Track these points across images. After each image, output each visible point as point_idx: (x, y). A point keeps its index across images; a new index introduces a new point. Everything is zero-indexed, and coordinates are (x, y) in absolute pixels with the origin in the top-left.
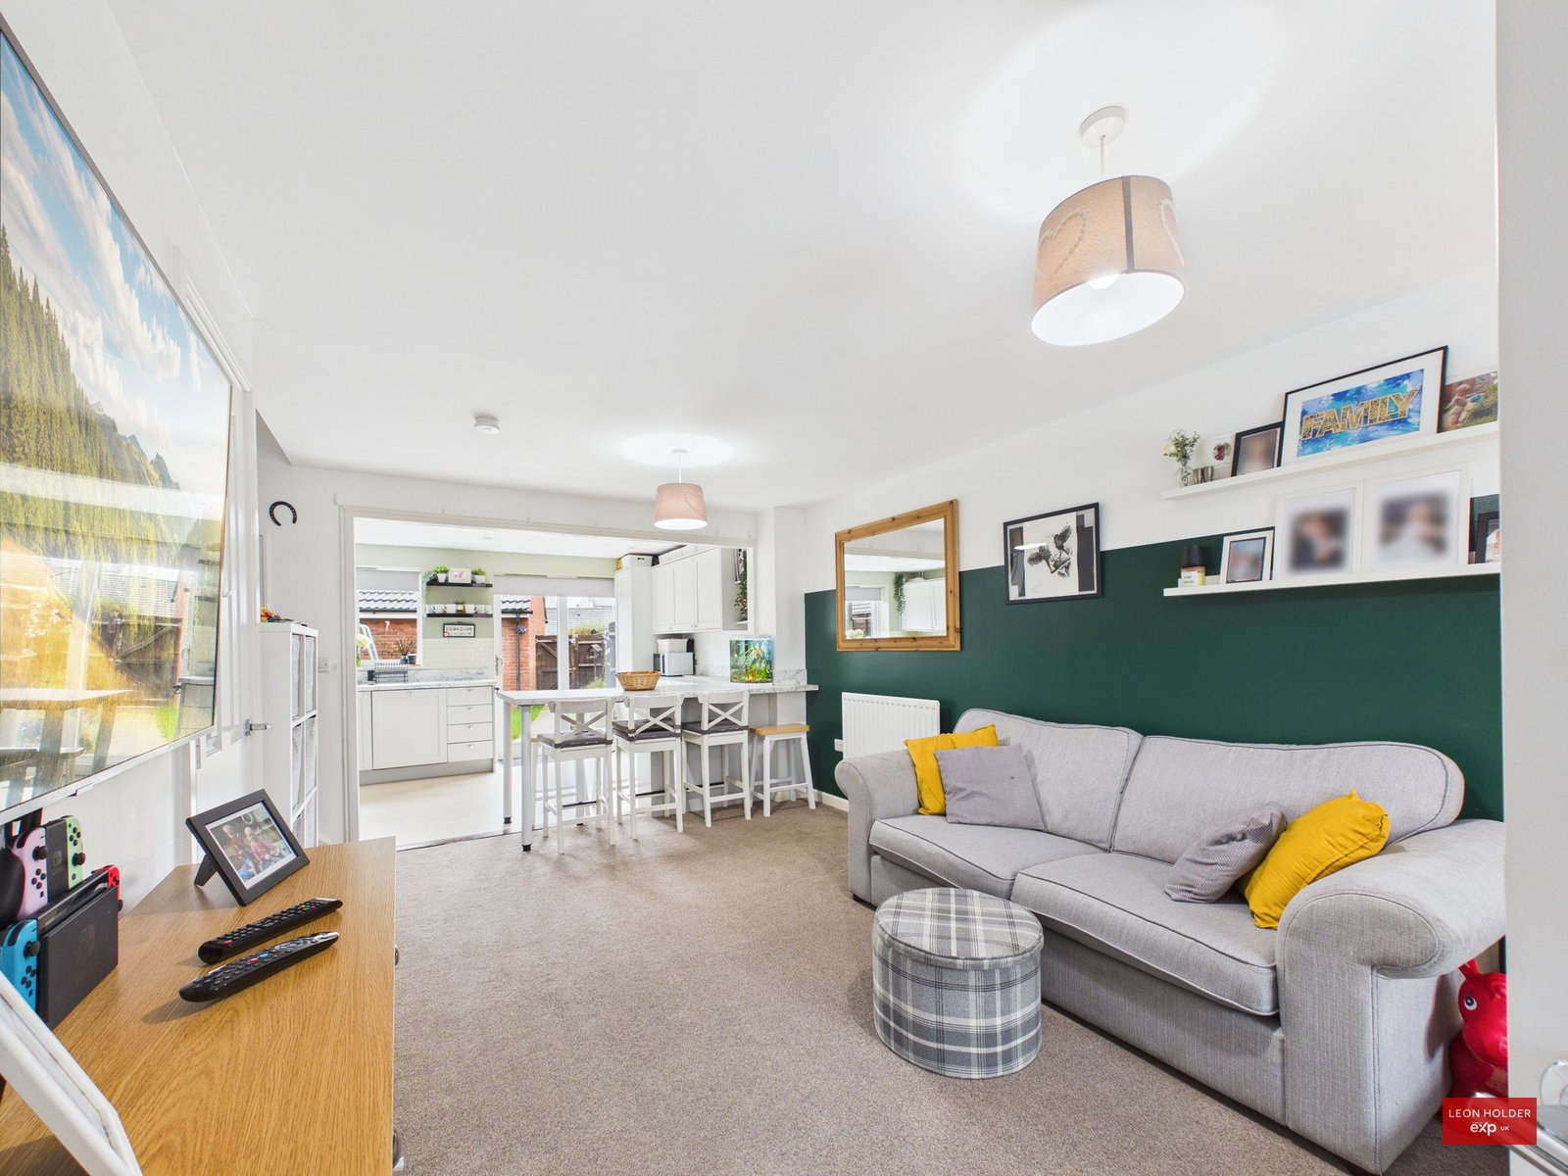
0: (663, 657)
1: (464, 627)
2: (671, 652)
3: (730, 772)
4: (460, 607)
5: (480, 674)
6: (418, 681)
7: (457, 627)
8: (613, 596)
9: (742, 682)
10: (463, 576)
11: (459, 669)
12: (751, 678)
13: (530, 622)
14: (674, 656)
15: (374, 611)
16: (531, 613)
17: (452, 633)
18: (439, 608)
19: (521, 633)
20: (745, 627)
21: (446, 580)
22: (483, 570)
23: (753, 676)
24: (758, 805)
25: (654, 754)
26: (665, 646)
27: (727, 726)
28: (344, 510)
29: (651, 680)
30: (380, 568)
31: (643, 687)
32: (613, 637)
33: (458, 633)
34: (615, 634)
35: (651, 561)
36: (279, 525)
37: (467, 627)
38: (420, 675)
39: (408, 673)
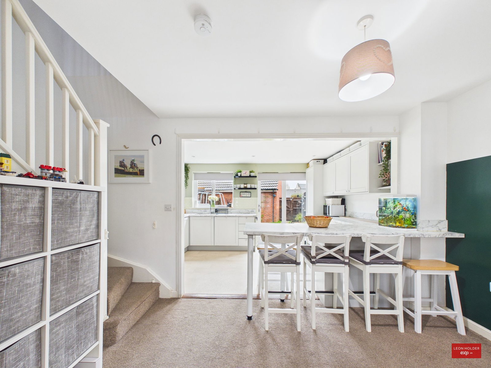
0: (329, 207)
1: (247, 193)
2: (332, 205)
3: (380, 286)
4: (245, 186)
5: (252, 212)
6: (231, 213)
7: (245, 193)
8: (305, 180)
9: (390, 226)
10: (247, 173)
11: (245, 209)
12: (398, 224)
13: (277, 193)
14: (335, 207)
16: (278, 190)
17: (243, 195)
18: (238, 186)
19: (274, 197)
20: (389, 191)
21: (241, 175)
22: (253, 170)
23: (400, 223)
24: (409, 320)
25: (326, 274)
26: (329, 202)
27: (385, 259)
28: (178, 136)
29: (325, 222)
30: (221, 172)
31: (321, 226)
32: (305, 198)
33: (245, 195)
34: (306, 197)
35: (323, 162)
36: (155, 145)
37: (248, 193)
38: (232, 211)
39: (229, 210)
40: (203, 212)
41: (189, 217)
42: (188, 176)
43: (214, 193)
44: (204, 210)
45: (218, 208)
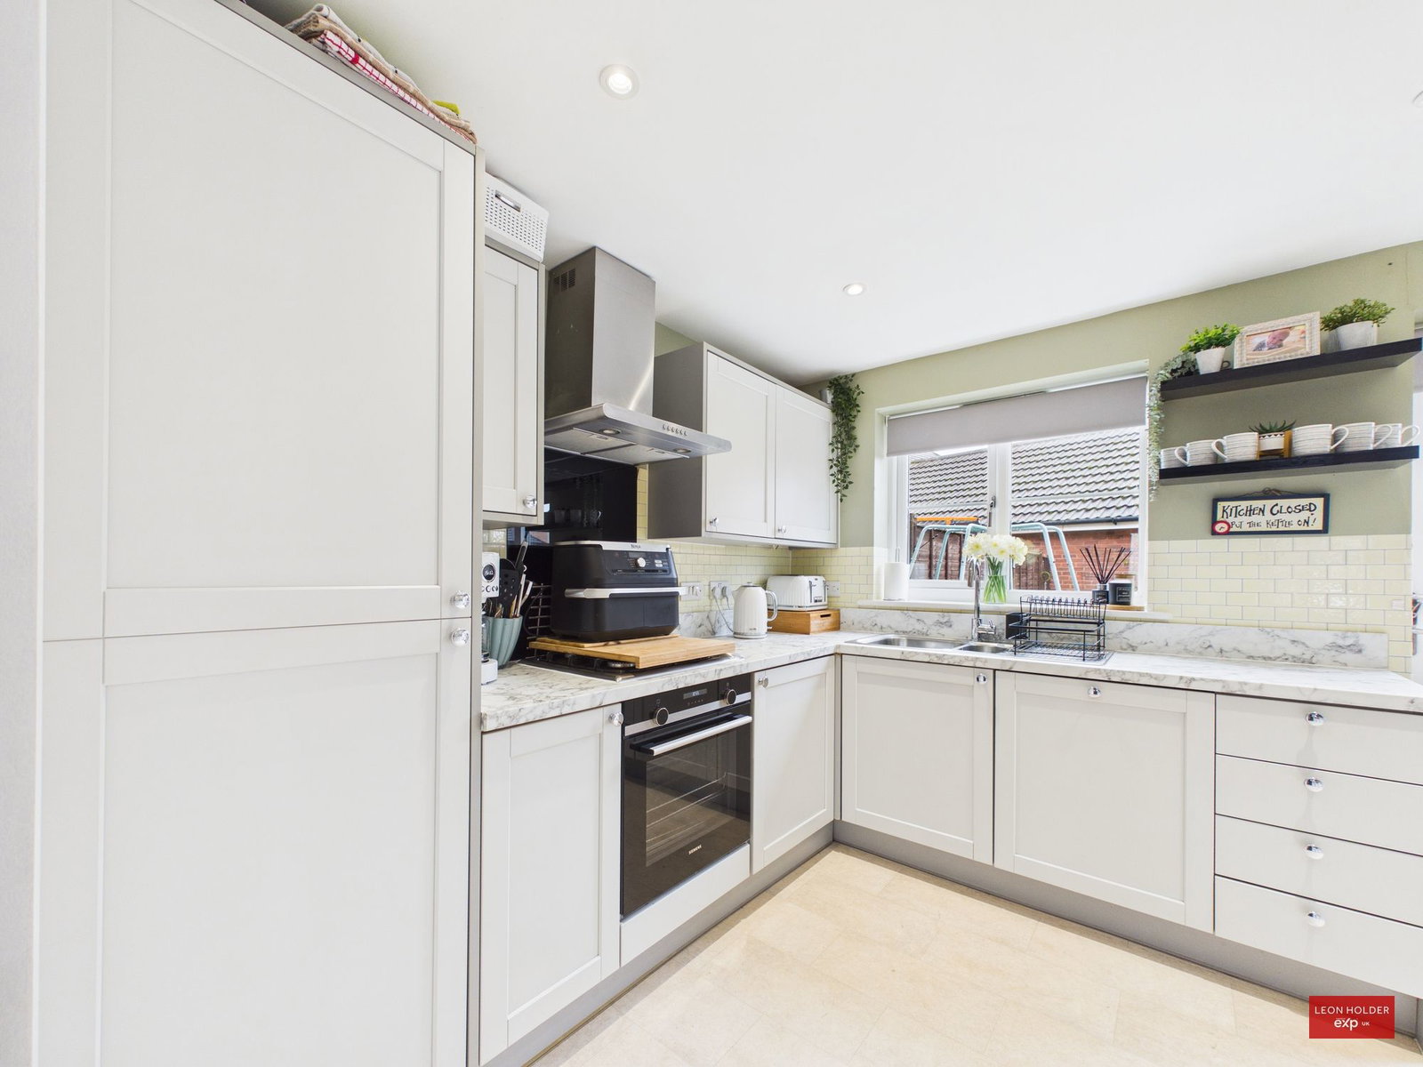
1: (1285, 503)
4: (1274, 442)
7: (1258, 504)
11: (1261, 628)
15: (1115, 521)
17: (1243, 522)
18: (1198, 451)
21: (1228, 365)
33: (1262, 522)
37: (1294, 502)
38: (1138, 634)
39: (1110, 627)
40: (934, 632)
41: (838, 655)
42: (851, 438)
43: (1003, 517)
44: (935, 616)
45: (1026, 606)
